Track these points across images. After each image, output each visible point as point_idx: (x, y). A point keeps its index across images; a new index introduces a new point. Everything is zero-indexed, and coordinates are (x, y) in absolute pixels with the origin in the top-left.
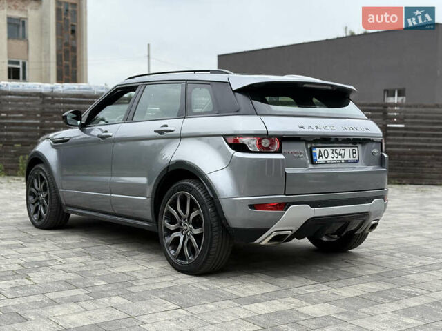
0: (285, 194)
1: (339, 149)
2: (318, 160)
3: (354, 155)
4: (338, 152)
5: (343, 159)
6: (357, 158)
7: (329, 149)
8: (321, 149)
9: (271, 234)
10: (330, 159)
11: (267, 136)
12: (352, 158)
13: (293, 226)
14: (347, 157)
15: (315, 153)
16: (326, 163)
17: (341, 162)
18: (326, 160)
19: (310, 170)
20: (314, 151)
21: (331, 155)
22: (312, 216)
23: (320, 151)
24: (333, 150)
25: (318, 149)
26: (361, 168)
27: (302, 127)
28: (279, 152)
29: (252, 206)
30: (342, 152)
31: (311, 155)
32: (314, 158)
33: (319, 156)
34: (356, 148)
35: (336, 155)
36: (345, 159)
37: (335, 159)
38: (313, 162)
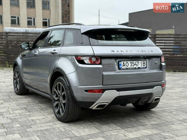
0: (103, 85)
1: (135, 62)
2: (122, 67)
3: (144, 65)
4: (134, 63)
5: (137, 67)
6: (145, 66)
7: (129, 62)
8: (124, 62)
9: (97, 104)
10: (129, 67)
11: (94, 56)
12: (142, 66)
13: (108, 100)
14: (140, 66)
15: (121, 64)
16: (127, 69)
17: (136, 68)
18: (127, 67)
19: (117, 72)
20: (120, 63)
21: (130, 65)
22: (118, 96)
23: (124, 63)
24: (131, 62)
25: (122, 62)
26: (147, 71)
27: (113, 51)
28: (100, 64)
29: (86, 91)
30: (137, 63)
31: (119, 65)
32: (120, 67)
33: (123, 66)
34: (145, 61)
35: (133, 65)
36: (138, 66)
37: (132, 67)
38: (119, 69)
